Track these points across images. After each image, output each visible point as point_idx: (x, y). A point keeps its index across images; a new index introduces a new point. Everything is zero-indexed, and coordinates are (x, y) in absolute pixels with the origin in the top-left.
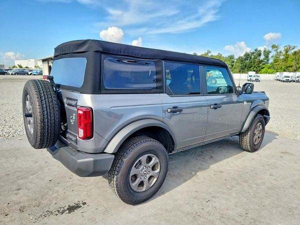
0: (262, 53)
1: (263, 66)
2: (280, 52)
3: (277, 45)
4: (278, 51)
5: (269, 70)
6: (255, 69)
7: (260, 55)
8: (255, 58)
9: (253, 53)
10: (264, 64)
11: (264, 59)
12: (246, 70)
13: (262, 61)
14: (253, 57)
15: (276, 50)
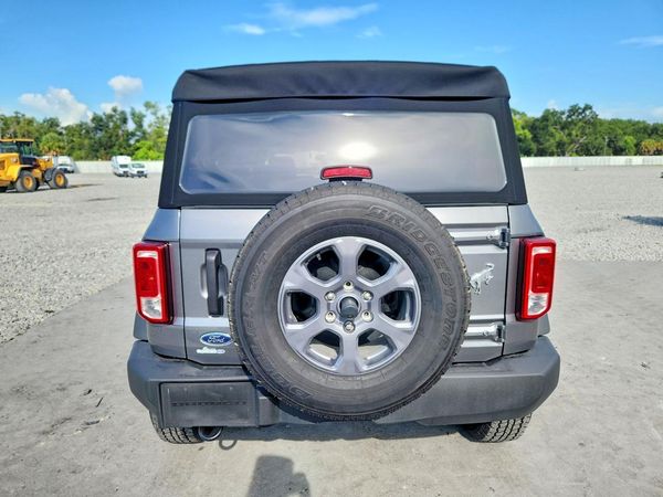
0: (129, 117)
1: (138, 144)
2: (163, 118)
3: (153, 103)
4: (159, 114)
5: (151, 153)
6: (122, 150)
7: (125, 121)
8: (117, 127)
9: (111, 117)
10: (138, 141)
11: (136, 130)
12: (102, 151)
13: (133, 134)
14: (111, 124)
15: (155, 114)
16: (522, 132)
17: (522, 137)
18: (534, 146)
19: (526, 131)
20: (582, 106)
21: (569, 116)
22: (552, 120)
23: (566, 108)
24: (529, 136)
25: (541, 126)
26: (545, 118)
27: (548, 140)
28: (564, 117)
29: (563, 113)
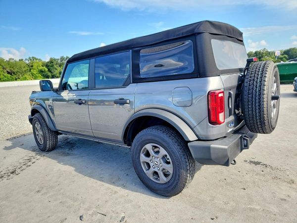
16: (42, 68)
17: (43, 70)
18: (49, 74)
19: (44, 67)
20: (65, 57)
21: (61, 61)
22: (55, 63)
23: (59, 58)
24: (47, 70)
25: (51, 65)
26: (51, 61)
27: (55, 71)
28: (59, 61)
29: (58, 60)
